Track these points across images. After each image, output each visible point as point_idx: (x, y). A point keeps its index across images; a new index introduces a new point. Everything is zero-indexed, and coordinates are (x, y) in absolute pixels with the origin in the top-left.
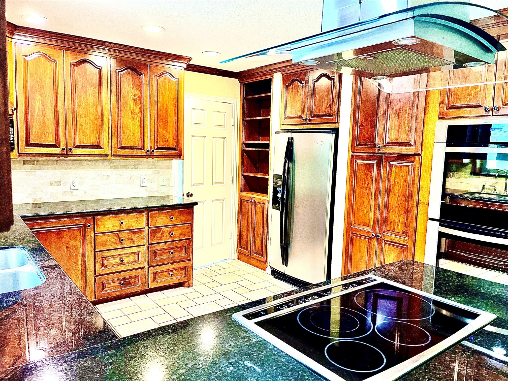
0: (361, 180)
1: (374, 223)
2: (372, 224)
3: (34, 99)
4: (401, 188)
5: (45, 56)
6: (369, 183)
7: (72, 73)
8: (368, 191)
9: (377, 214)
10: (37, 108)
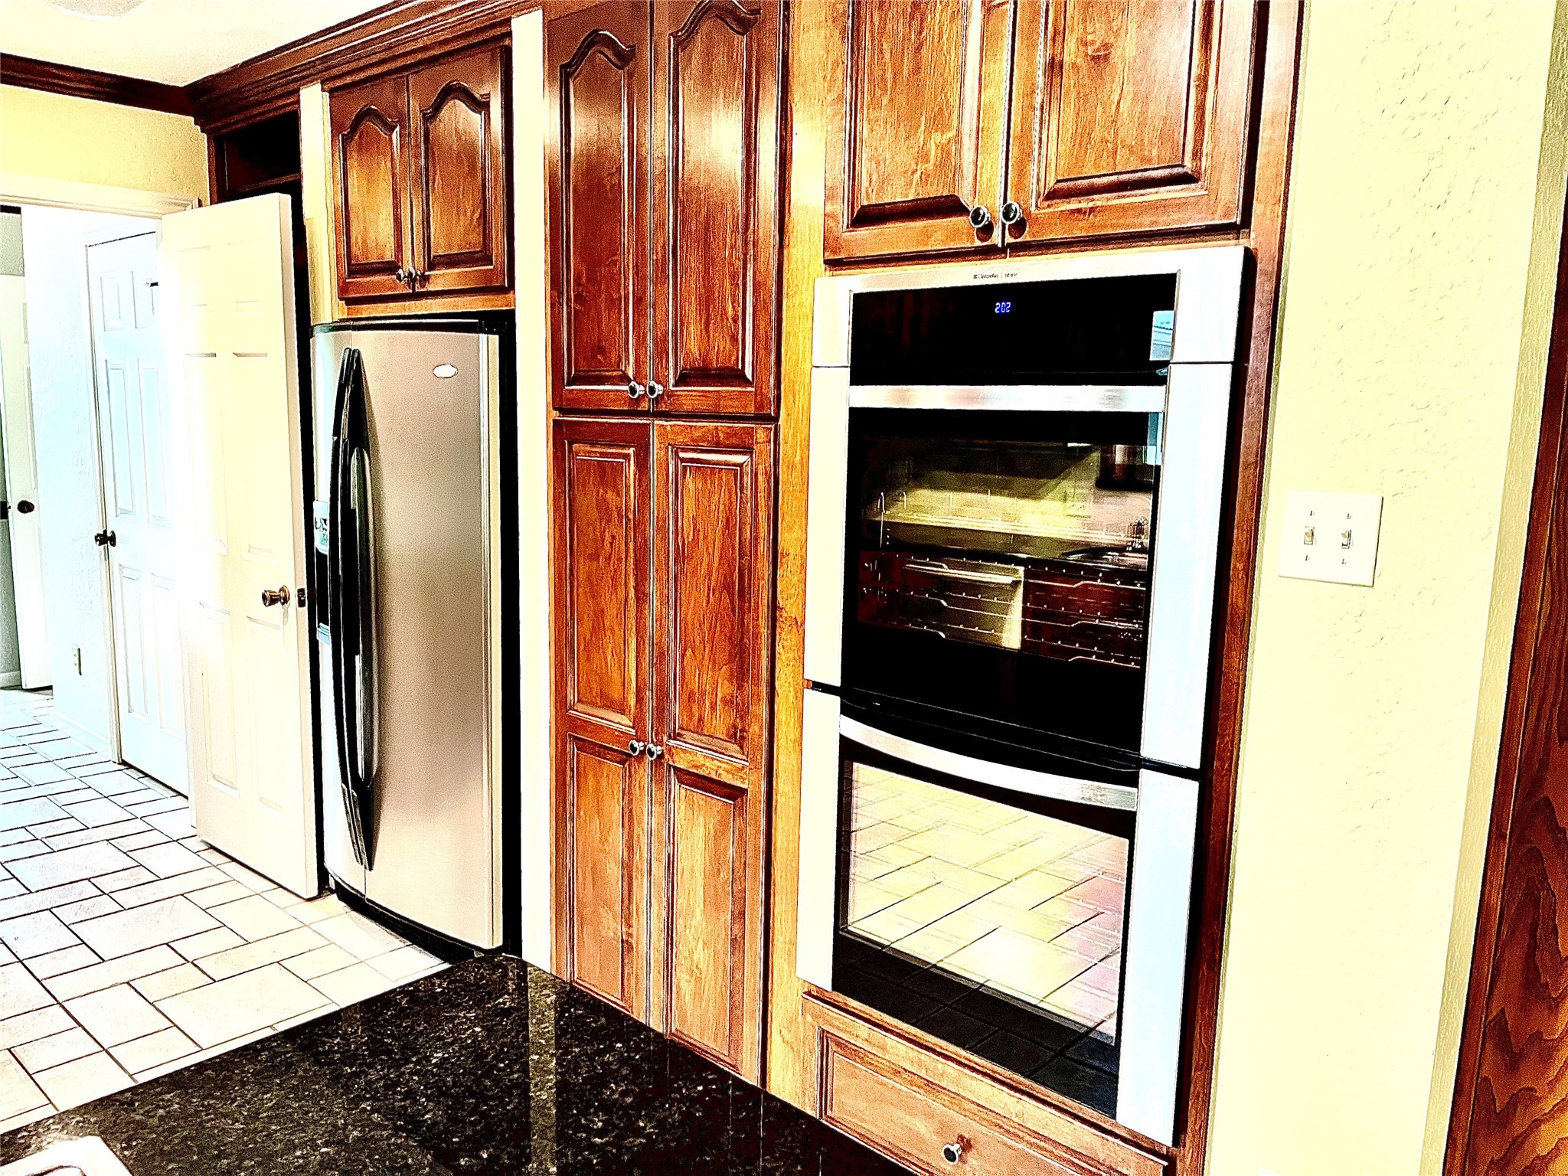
0: (589, 524)
1: (639, 700)
2: (632, 701)
4: (717, 560)
6: (613, 537)
8: (615, 571)
9: (645, 664)
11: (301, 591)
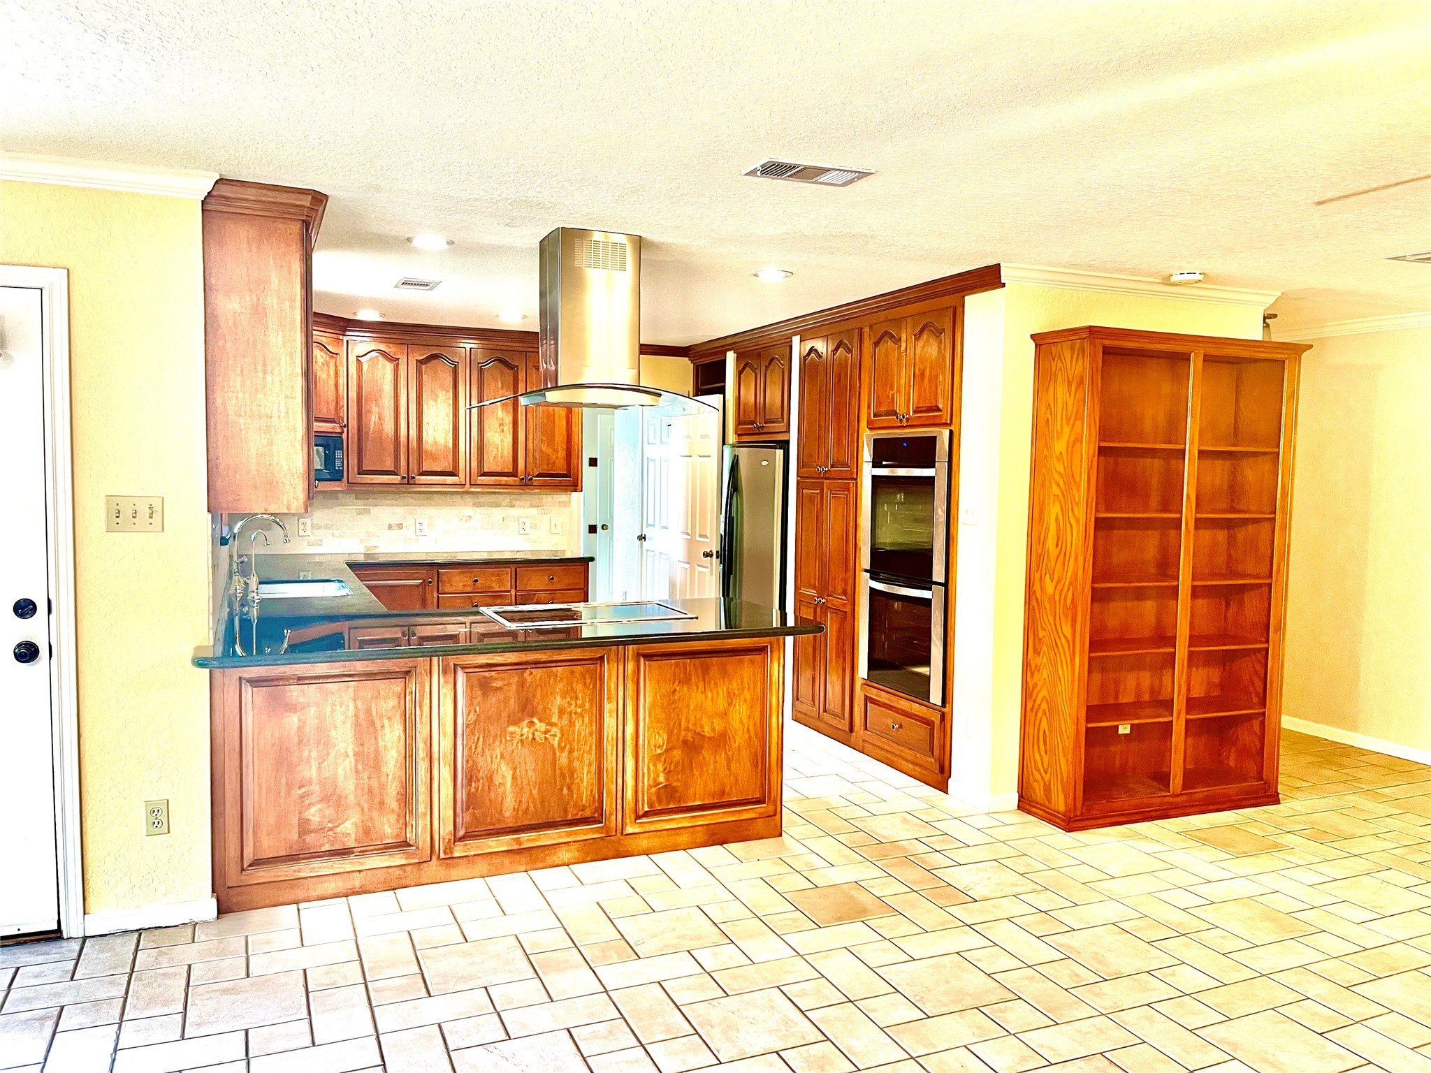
2: (817, 584)
3: (369, 411)
5: (384, 354)
7: (419, 373)
10: (372, 422)
11: (717, 552)
